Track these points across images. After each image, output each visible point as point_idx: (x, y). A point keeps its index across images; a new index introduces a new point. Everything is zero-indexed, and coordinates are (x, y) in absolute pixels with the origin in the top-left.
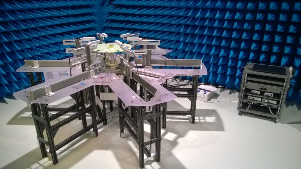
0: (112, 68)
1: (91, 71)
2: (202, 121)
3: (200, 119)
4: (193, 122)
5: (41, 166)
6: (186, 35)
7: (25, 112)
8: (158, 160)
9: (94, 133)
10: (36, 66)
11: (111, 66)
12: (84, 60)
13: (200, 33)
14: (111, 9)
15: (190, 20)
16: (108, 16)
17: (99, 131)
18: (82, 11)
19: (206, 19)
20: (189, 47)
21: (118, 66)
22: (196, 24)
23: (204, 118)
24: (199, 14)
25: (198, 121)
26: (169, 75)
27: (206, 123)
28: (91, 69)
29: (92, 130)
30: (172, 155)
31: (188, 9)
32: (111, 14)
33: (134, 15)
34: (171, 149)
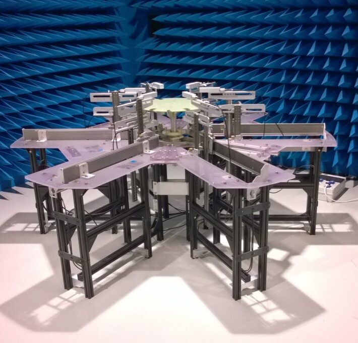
0: (174, 140)
1: (144, 142)
2: (328, 230)
3: (324, 227)
4: (313, 232)
5: (66, 302)
6: (290, 87)
7: (14, 225)
8: (261, 287)
9: (146, 252)
10: (42, 138)
11: (172, 137)
12: (133, 124)
13: (316, 82)
14: (151, 44)
15: (298, 59)
16: (147, 57)
17: (154, 248)
18: (102, 48)
19: (325, 58)
20: (296, 108)
21: (183, 137)
22: (308, 67)
23: (331, 226)
24: (312, 50)
25: (321, 230)
26: (275, 148)
27: (334, 233)
28: (143, 140)
29: (142, 245)
30: (283, 280)
31: (292, 42)
32: (151, 53)
33: (194, 55)
34: (282, 272)
